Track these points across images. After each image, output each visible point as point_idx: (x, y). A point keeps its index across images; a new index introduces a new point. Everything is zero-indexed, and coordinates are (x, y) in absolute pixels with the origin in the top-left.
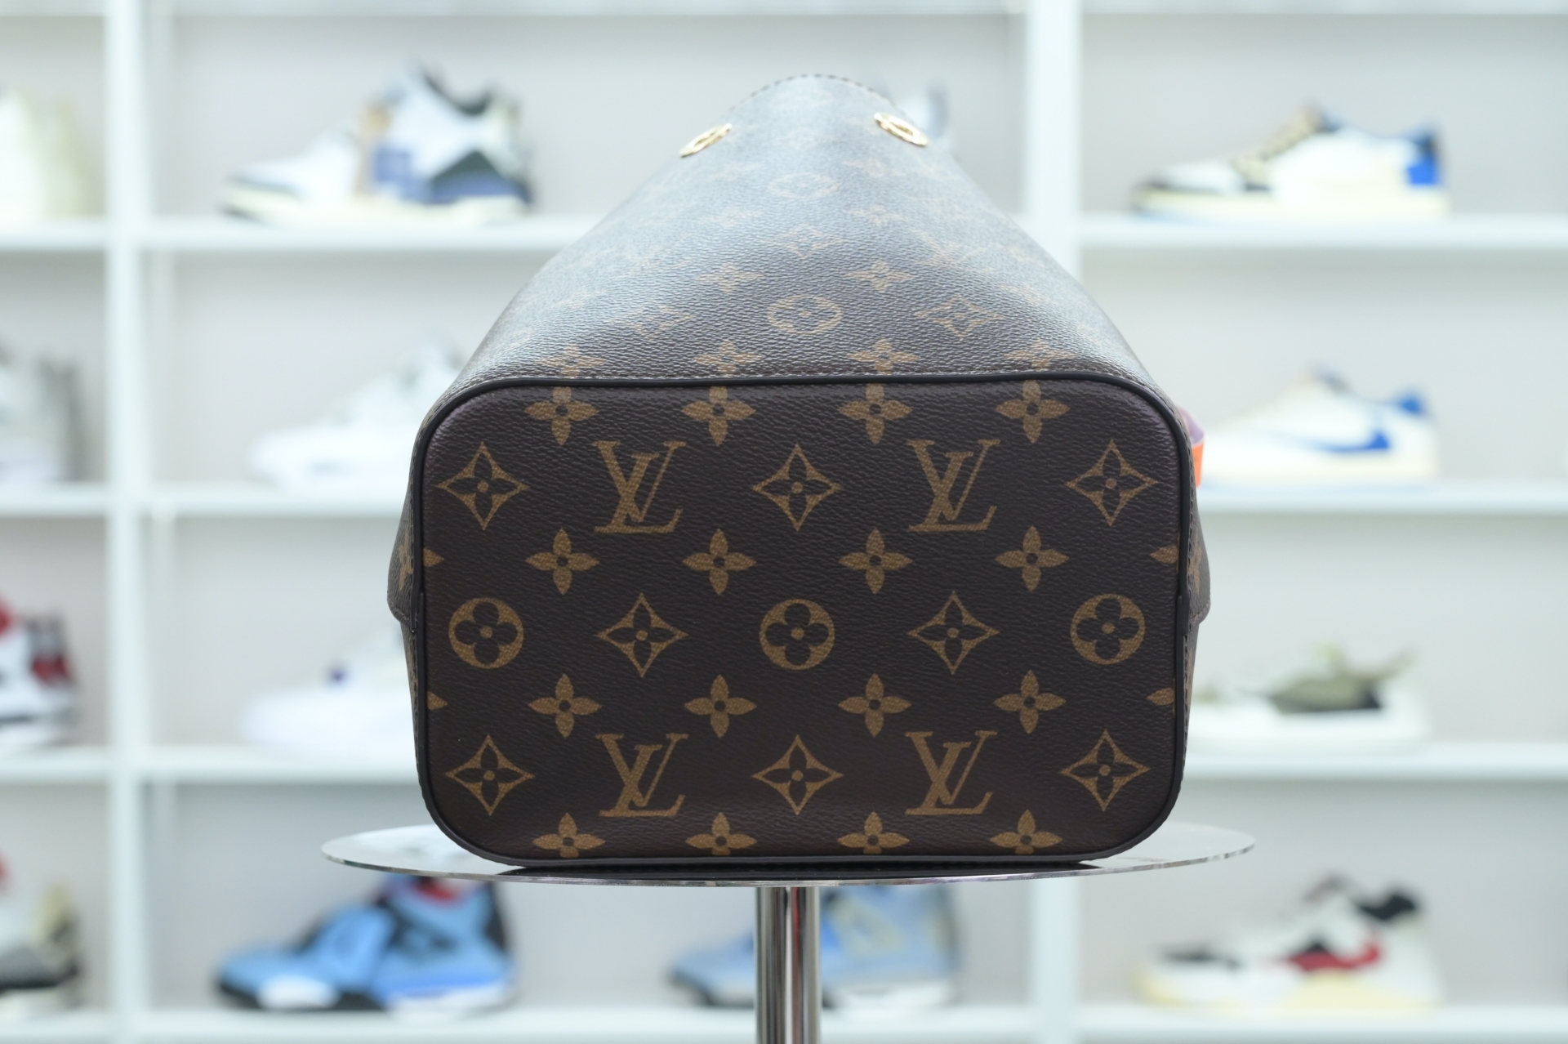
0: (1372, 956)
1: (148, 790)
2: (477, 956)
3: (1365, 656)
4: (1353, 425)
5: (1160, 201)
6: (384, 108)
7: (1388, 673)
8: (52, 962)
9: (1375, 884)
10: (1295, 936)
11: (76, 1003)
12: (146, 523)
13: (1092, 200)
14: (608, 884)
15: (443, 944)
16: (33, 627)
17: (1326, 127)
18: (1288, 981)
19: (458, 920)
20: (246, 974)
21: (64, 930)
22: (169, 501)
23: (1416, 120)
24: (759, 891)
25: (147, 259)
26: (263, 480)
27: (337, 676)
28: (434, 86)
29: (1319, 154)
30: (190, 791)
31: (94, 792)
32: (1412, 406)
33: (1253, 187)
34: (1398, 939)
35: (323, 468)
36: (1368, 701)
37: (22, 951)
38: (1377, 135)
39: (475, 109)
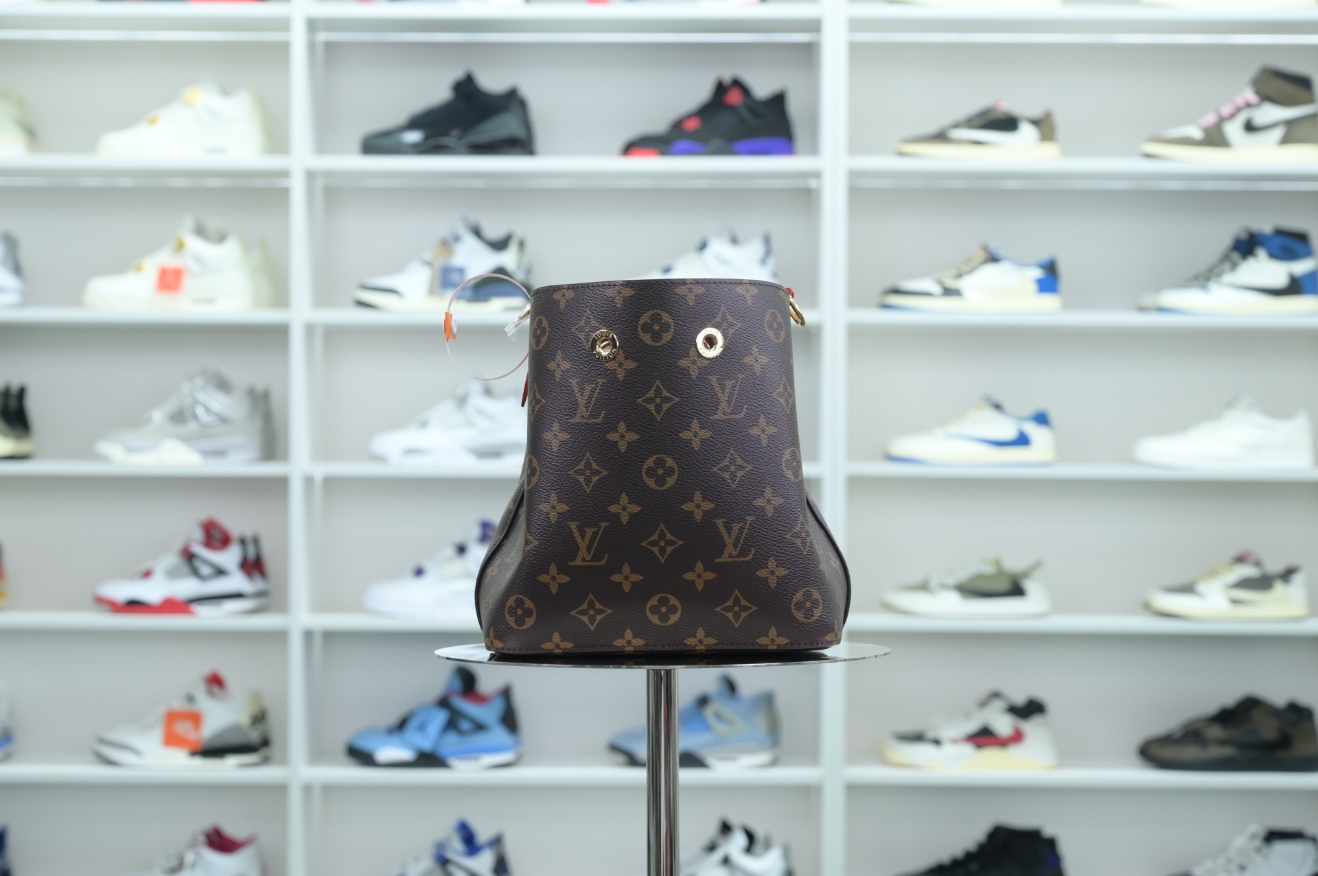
0: (1017, 737)
1: (308, 635)
2: (499, 734)
3: (1013, 564)
4: (1008, 430)
5: (894, 300)
6: (448, 244)
7: (1026, 574)
8: (254, 736)
9: (1019, 698)
10: (972, 726)
11: (266, 761)
12: (309, 481)
13: (854, 301)
14: (574, 667)
15: (480, 727)
16: (243, 542)
17: (993, 259)
18: (968, 749)
19: (489, 713)
20: (365, 744)
21: (259, 718)
22: (320, 470)
23: (1044, 256)
24: (648, 671)
25: (310, 329)
26: (378, 458)
27: (419, 572)
28: (477, 232)
29: (989, 272)
30: (331, 636)
31: (280, 637)
32: (1041, 419)
33: (948, 292)
34: (1031, 728)
35: (410, 452)
36: (1016, 590)
37: (236, 728)
38: (1022, 264)
39: (500, 245)
